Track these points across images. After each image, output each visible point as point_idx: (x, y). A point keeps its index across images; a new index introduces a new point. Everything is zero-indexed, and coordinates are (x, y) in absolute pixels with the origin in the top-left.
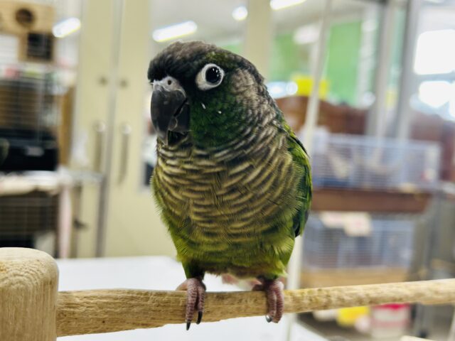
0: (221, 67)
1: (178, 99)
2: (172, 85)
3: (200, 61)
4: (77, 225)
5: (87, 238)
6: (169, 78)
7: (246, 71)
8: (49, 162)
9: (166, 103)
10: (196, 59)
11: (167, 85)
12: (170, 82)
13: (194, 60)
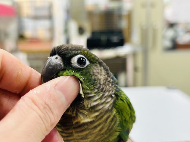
0: (88, 59)
1: (58, 68)
2: (57, 60)
3: (76, 52)
4: (136, 69)
5: (140, 75)
6: (57, 56)
7: (102, 67)
8: (121, 43)
9: (50, 68)
10: (74, 50)
11: (55, 59)
12: (56, 58)
13: (73, 51)
